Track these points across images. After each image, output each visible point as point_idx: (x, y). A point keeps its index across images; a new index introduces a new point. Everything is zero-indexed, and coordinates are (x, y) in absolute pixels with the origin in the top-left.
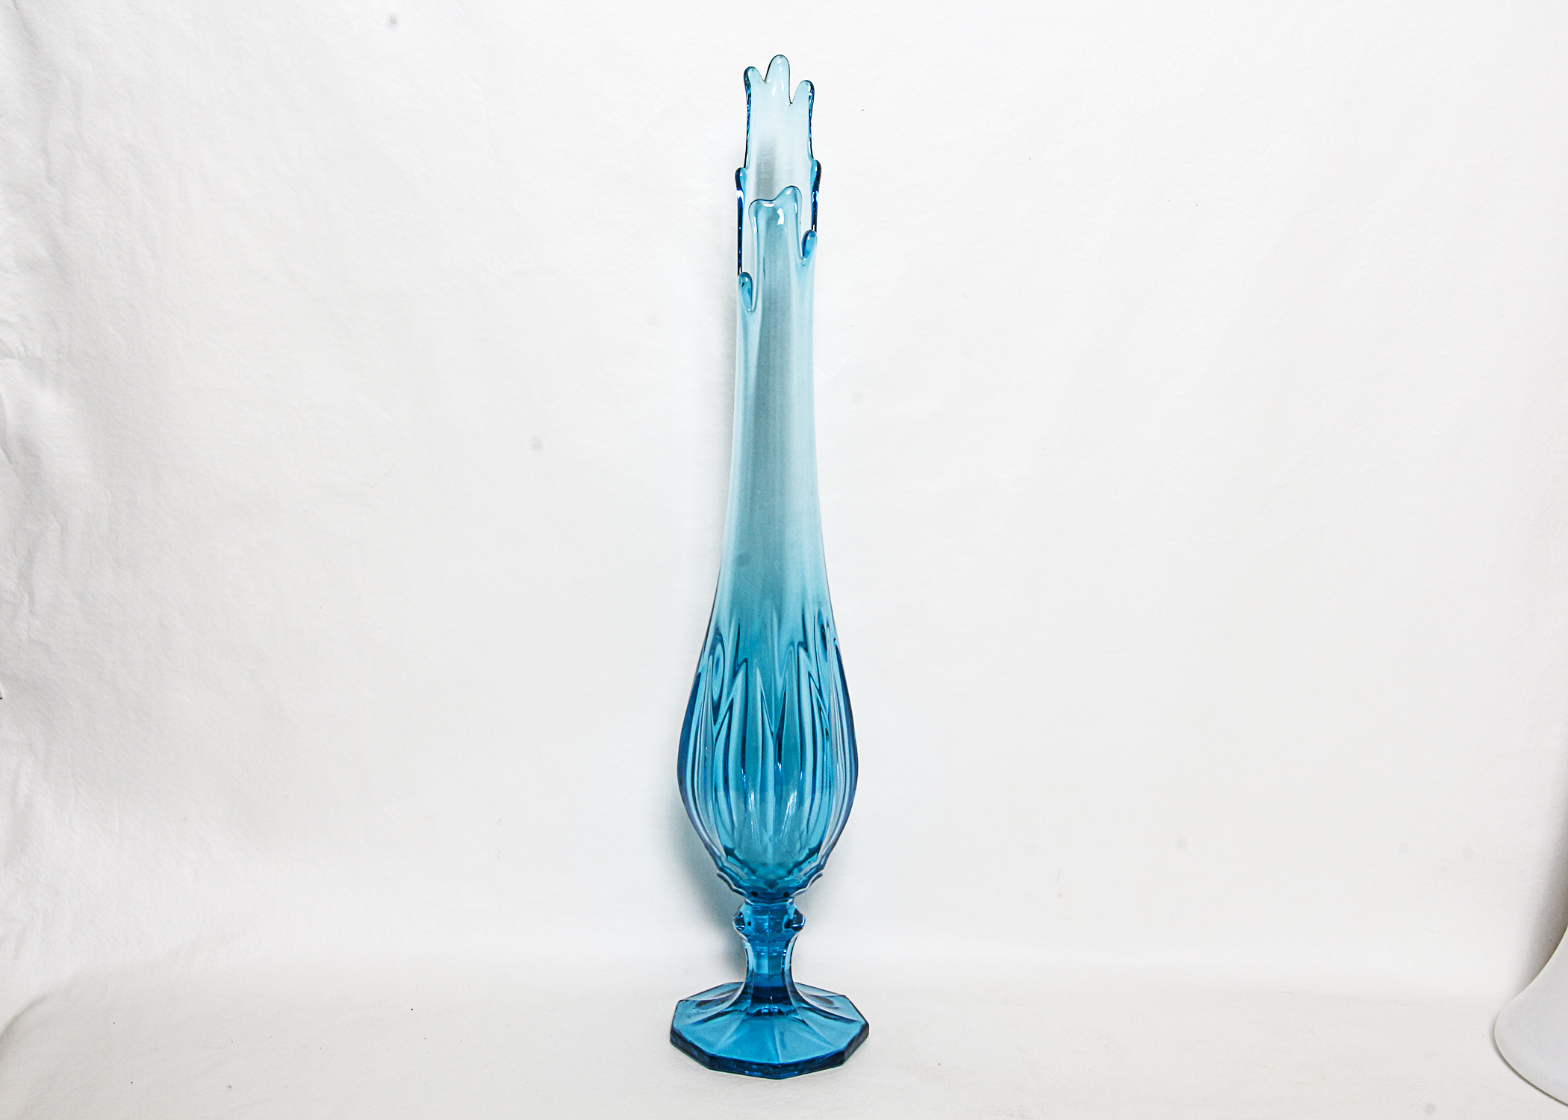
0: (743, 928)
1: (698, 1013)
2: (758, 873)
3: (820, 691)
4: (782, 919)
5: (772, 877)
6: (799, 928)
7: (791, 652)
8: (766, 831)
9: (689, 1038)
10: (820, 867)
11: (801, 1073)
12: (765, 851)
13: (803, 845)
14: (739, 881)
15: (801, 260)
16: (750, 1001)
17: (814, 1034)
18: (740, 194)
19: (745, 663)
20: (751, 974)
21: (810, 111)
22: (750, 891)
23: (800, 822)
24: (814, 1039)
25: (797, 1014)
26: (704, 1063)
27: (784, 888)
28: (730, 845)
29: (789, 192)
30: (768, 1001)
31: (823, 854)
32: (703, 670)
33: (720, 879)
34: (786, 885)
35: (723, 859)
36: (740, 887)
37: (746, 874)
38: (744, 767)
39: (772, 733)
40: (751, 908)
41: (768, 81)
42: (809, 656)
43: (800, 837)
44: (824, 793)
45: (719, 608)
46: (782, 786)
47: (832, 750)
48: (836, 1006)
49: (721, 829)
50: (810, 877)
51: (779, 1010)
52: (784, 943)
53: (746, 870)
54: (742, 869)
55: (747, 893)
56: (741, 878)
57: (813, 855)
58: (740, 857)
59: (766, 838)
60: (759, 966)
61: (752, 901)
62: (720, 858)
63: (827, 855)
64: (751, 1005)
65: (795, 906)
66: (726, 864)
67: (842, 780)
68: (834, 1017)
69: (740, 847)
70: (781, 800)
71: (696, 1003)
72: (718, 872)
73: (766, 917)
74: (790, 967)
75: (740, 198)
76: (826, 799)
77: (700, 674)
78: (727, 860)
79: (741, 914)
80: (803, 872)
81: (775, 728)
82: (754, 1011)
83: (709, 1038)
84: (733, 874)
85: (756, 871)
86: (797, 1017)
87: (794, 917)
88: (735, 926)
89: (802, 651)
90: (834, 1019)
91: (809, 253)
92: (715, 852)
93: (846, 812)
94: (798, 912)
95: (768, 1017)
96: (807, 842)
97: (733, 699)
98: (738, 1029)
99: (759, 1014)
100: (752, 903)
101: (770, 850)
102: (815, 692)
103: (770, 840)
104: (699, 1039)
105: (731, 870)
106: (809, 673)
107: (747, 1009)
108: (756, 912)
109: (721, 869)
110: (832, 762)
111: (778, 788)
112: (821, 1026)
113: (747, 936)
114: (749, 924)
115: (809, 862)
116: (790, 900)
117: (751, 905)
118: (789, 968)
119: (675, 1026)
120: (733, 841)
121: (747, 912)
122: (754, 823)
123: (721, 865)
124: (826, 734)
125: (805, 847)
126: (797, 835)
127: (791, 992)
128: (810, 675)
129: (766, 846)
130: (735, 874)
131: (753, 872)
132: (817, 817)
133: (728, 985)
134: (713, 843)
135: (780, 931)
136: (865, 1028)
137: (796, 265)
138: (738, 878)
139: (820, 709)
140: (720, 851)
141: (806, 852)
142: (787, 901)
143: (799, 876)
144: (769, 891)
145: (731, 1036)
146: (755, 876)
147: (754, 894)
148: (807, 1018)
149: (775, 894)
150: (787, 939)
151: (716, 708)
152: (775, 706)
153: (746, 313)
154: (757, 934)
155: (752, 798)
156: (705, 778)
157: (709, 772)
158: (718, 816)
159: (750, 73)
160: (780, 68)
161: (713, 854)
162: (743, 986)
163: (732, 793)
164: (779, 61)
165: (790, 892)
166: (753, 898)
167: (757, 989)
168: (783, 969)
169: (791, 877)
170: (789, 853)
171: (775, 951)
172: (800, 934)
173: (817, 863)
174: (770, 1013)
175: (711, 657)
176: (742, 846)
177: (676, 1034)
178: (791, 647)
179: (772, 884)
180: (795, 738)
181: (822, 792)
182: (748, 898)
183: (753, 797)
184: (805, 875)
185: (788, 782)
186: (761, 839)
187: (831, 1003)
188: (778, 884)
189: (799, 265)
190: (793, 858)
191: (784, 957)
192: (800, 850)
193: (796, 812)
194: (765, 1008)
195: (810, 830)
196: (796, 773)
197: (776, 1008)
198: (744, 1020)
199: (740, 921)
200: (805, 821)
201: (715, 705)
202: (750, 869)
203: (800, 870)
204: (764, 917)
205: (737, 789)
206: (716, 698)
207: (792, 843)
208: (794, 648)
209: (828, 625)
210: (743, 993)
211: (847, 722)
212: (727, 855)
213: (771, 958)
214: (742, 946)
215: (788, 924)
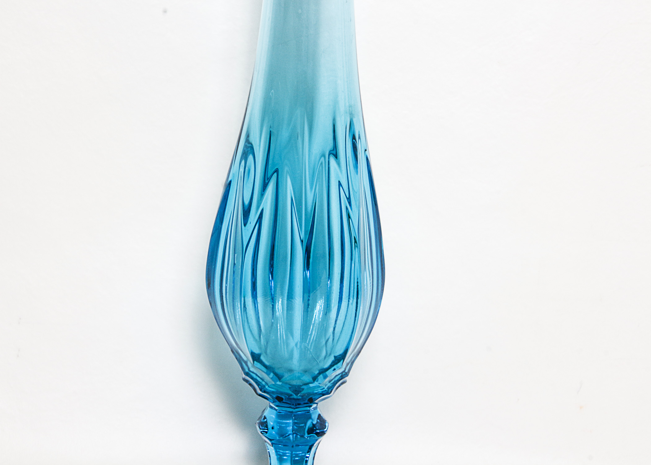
0: (266, 432)
2: (283, 379)
3: (349, 199)
4: (305, 424)
5: (296, 382)
6: (322, 434)
7: (322, 164)
10: (344, 375)
13: (329, 352)
19: (275, 174)
22: (274, 396)
23: (326, 330)
27: (309, 394)
28: (257, 351)
31: (348, 361)
32: (233, 177)
33: (245, 383)
34: (309, 391)
35: (249, 364)
36: (265, 392)
37: (272, 378)
38: (272, 273)
39: (302, 241)
40: (275, 411)
42: (339, 164)
45: (251, 115)
47: (360, 257)
52: (308, 447)
53: (272, 375)
54: (268, 375)
55: (273, 397)
56: (267, 384)
57: (339, 361)
58: (267, 363)
59: (292, 344)
61: (277, 406)
62: (246, 363)
63: (352, 362)
65: (319, 411)
66: (252, 369)
69: (266, 353)
70: (308, 308)
72: (244, 376)
73: (290, 421)
77: (231, 181)
78: (253, 366)
79: (265, 418)
81: (305, 234)
84: (258, 379)
85: (282, 377)
87: (317, 422)
88: (259, 430)
89: (333, 160)
93: (371, 321)
94: (322, 417)
96: (333, 347)
97: (262, 210)
100: (277, 408)
101: (296, 355)
102: (345, 201)
103: (296, 345)
106: (339, 182)
108: (280, 416)
109: (247, 374)
110: (360, 271)
111: (306, 295)
113: (270, 440)
114: (273, 428)
116: (314, 406)
117: (275, 409)
121: (271, 415)
123: (247, 370)
124: (355, 242)
125: (330, 354)
128: (340, 184)
129: (292, 351)
130: (261, 378)
131: (279, 377)
135: (303, 436)
138: (264, 383)
139: (349, 217)
141: (332, 359)
142: (311, 406)
143: (324, 383)
144: (295, 396)
146: (280, 382)
147: (279, 399)
150: (310, 444)
151: (246, 213)
152: (305, 218)
154: (281, 438)
155: (279, 305)
157: (238, 279)
158: (246, 324)
161: (239, 359)
163: (260, 299)
166: (278, 403)
169: (316, 384)
171: (297, 455)
172: (323, 440)
173: (342, 370)
175: (243, 162)
176: (268, 351)
178: (323, 159)
179: (297, 390)
181: (349, 301)
182: (273, 402)
184: (330, 382)
185: (315, 289)
188: (303, 389)
190: (318, 364)
191: (307, 461)
192: (325, 358)
195: (336, 339)
199: (264, 424)
200: (331, 329)
201: (246, 208)
202: (276, 374)
203: (325, 377)
204: (288, 421)
205: (265, 295)
206: (247, 202)
207: (318, 349)
208: (325, 159)
209: (359, 138)
211: (375, 232)
213: (293, 462)
214: (265, 449)
215: (311, 431)
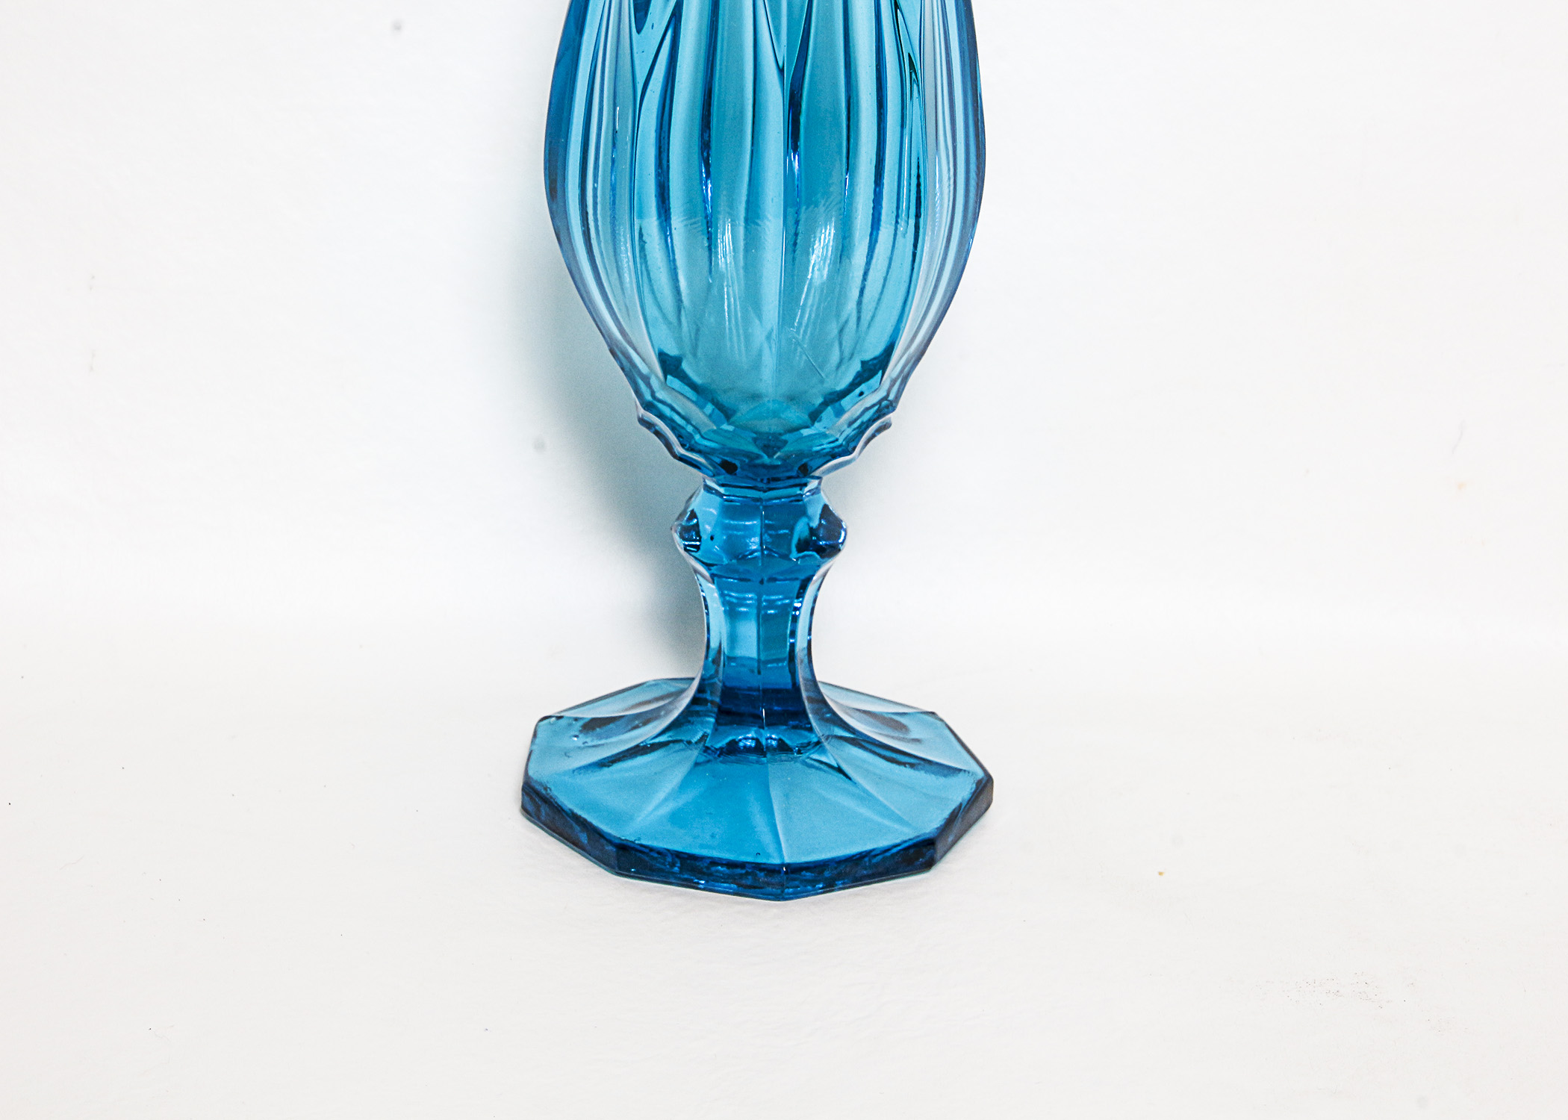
0: (698, 547)
1: (586, 747)
2: (736, 418)
4: (792, 529)
5: (769, 426)
6: (830, 550)
8: (760, 317)
9: (568, 803)
10: (886, 407)
11: (830, 886)
12: (757, 365)
13: (847, 354)
14: (691, 436)
16: (712, 720)
17: (866, 798)
20: (715, 659)
22: (716, 460)
23: (840, 306)
24: (865, 811)
25: (823, 751)
26: (602, 860)
27: (801, 455)
28: (672, 351)
30: (755, 720)
31: (894, 375)
33: (644, 431)
34: (803, 447)
35: (654, 382)
36: (691, 449)
37: (710, 416)
38: (706, 162)
39: (781, 71)
40: (718, 499)
43: (841, 331)
44: (901, 229)
46: (798, 206)
47: (922, 117)
48: (914, 735)
49: (652, 311)
50: (861, 431)
51: (781, 742)
52: (797, 584)
53: (709, 407)
54: (702, 407)
55: (712, 462)
56: (697, 429)
57: (873, 374)
58: (697, 379)
59: (759, 334)
60: (733, 638)
61: (723, 485)
62: (646, 380)
63: (906, 377)
64: (715, 730)
65: (824, 498)
66: (661, 394)
67: (946, 190)
68: (912, 761)
70: (796, 245)
71: (581, 723)
72: (642, 411)
73: (755, 523)
74: (809, 642)
76: (906, 242)
78: (664, 385)
79: (693, 515)
80: (846, 417)
81: (789, 57)
82: (722, 743)
83: (615, 801)
84: (677, 418)
85: (734, 412)
86: (824, 759)
87: (820, 524)
88: (680, 543)
90: (912, 766)
92: (634, 365)
93: (952, 273)
94: (831, 514)
95: (753, 757)
96: (858, 341)
98: (684, 786)
99: (732, 749)
100: (722, 490)
101: (769, 361)
103: (768, 337)
104: (595, 807)
105: (673, 409)
107: (704, 737)
108: (730, 510)
109: (648, 406)
111: (791, 211)
112: (879, 779)
113: (708, 566)
114: (714, 540)
115: (861, 394)
116: (813, 484)
117: (718, 493)
118: (805, 645)
119: (531, 773)
120: (679, 341)
121: (708, 510)
122: (732, 292)
123: (648, 397)
124: (911, 69)
125: (851, 358)
126: (833, 329)
127: (811, 700)
129: (760, 355)
130: (683, 417)
131: (726, 413)
132: (884, 286)
133: (656, 684)
134: (630, 343)
135: (786, 557)
136: (984, 787)
138: (690, 429)
140: (648, 364)
141: (856, 367)
142: (805, 485)
143: (835, 427)
144: (766, 459)
145: (666, 800)
146: (729, 424)
147: (729, 467)
148: (845, 760)
149: (775, 467)
150: (802, 577)
154: (734, 561)
155: (726, 239)
156: (613, 188)
161: (630, 371)
162: (695, 684)
163: (677, 221)
165: (813, 464)
166: (725, 477)
167: (728, 693)
168: (793, 645)
169: (818, 427)
170: (814, 369)
171: (771, 604)
172: (835, 567)
173: (881, 394)
174: (759, 749)
176: (701, 354)
177: (538, 793)
179: (770, 443)
180: (835, 85)
181: (896, 226)
182: (714, 476)
183: (728, 236)
184: (850, 424)
185: (812, 203)
186: (748, 337)
187: (902, 728)
188: (785, 442)
190: (822, 381)
191: (795, 619)
192: (839, 366)
193: (830, 277)
194: (747, 737)
195: (866, 316)
196: (835, 178)
197: (771, 736)
198: (697, 764)
199: (691, 531)
200: (854, 297)
202: (718, 406)
203: (840, 413)
204: (750, 523)
205: (690, 214)
207: (820, 344)
210: (695, 701)
212: (666, 373)
213: (763, 620)
214: (694, 591)
215: (807, 543)
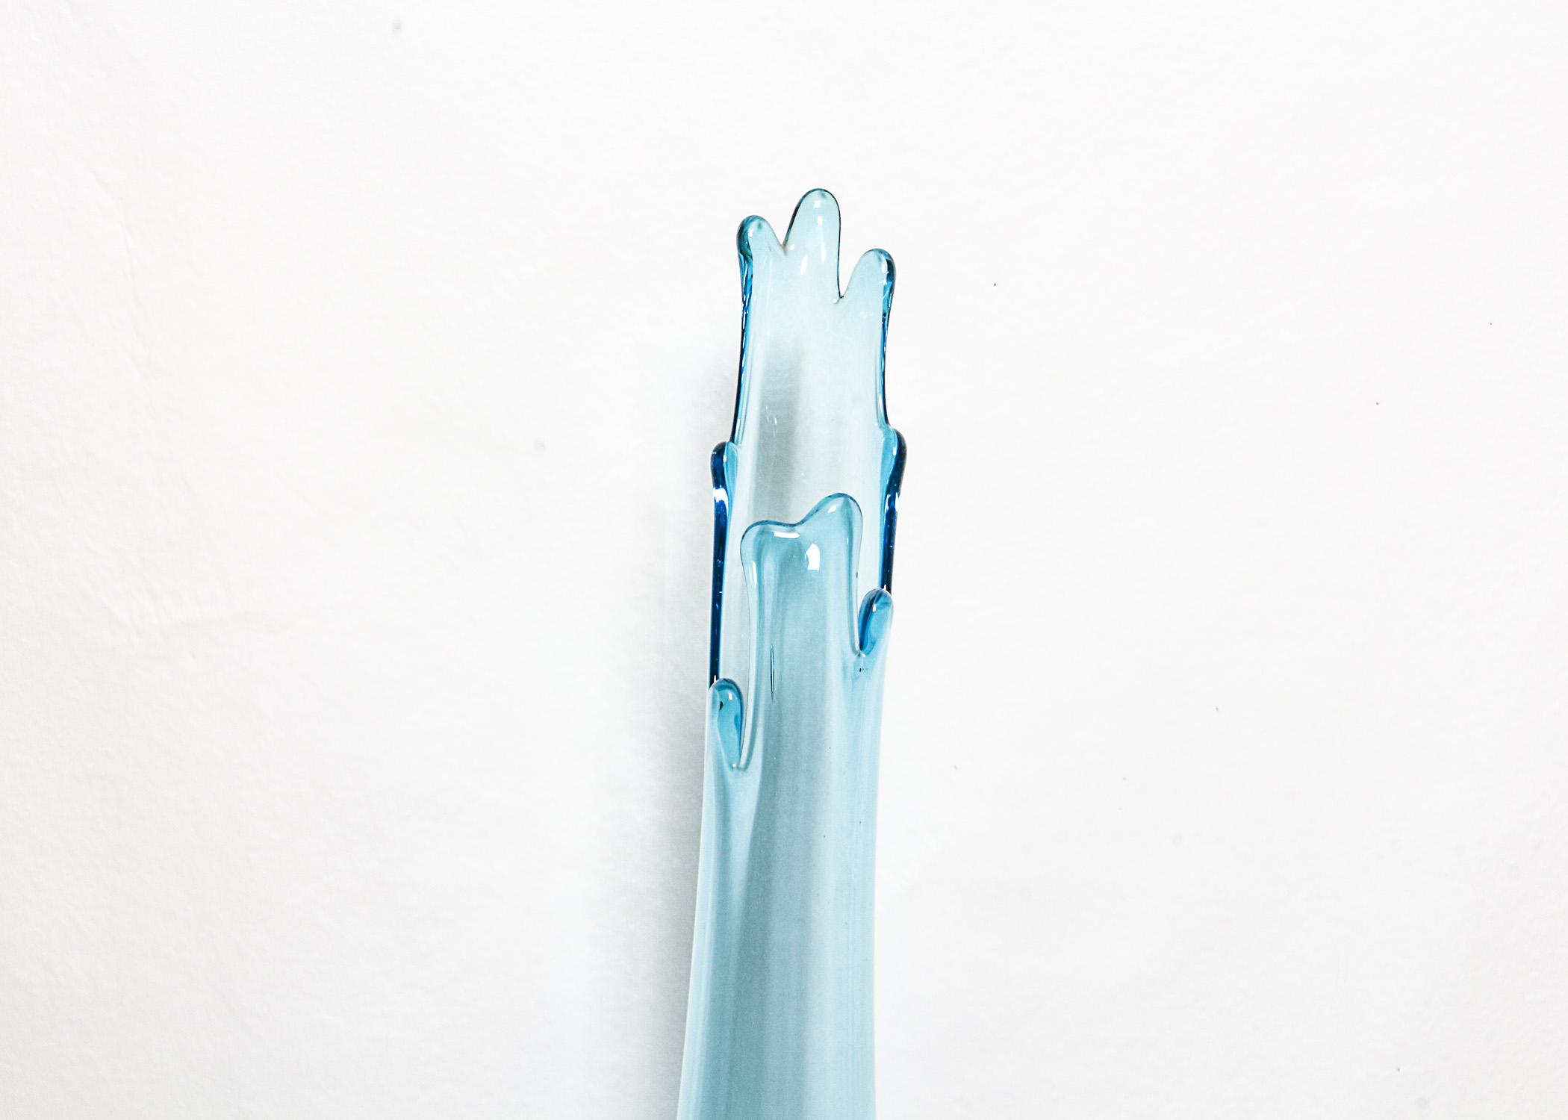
15: (854, 657)
18: (720, 494)
21: (886, 316)
29: (834, 507)
41: (791, 247)
75: (722, 503)
91: (874, 644)
137: (845, 670)
153: (727, 769)
159: (751, 231)
160: (820, 219)
164: (816, 202)
189: (850, 667)
